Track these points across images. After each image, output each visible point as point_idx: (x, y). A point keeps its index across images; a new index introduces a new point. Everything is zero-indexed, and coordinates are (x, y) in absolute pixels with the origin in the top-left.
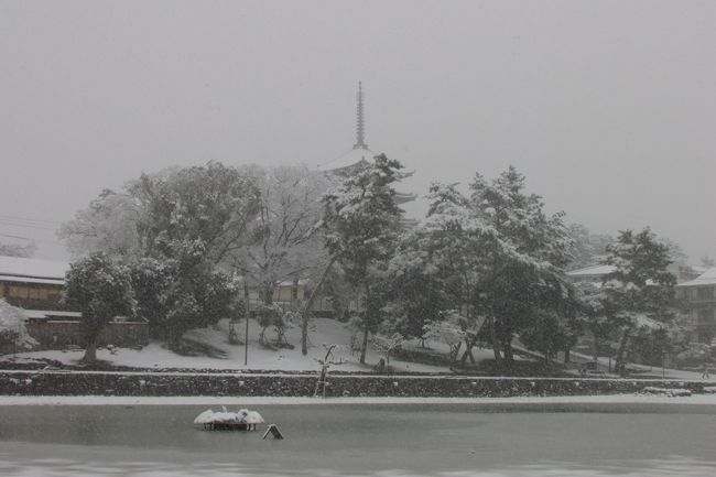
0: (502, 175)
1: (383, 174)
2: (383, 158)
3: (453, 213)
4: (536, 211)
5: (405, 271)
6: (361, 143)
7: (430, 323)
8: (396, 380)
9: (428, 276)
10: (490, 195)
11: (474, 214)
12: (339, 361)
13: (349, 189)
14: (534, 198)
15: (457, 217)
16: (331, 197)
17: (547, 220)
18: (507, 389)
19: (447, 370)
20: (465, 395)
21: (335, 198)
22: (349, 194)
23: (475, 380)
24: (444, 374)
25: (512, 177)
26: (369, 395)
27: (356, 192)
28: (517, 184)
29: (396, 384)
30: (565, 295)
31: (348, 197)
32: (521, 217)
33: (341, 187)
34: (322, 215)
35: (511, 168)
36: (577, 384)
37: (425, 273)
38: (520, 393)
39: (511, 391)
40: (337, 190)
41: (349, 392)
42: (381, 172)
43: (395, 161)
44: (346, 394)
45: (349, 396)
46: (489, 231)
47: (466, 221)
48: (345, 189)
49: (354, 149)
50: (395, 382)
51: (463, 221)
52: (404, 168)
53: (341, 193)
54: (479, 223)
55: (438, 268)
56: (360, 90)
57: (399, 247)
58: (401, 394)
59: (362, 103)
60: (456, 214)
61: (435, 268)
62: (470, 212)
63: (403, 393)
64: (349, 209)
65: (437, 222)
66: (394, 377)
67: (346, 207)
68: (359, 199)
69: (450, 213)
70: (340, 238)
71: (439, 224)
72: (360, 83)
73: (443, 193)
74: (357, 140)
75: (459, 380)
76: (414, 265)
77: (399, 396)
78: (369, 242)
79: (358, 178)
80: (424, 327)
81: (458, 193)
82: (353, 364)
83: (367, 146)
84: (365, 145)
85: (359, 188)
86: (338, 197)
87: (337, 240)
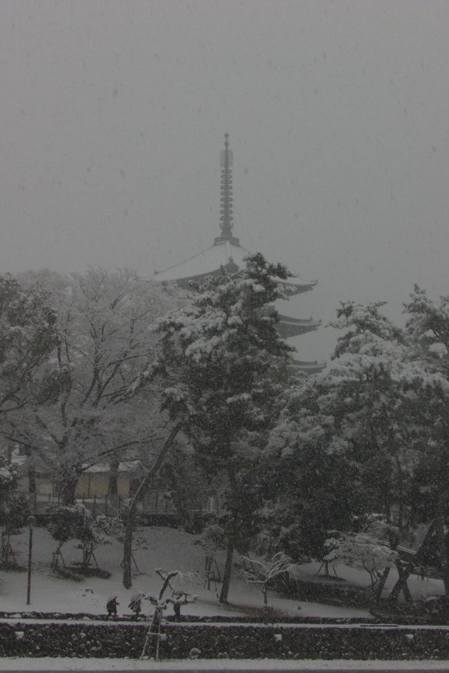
1: (259, 288)
2: (259, 260)
3: (375, 352)
5: (296, 448)
6: (227, 236)
7: (336, 536)
8: (278, 631)
9: (334, 456)
11: (412, 353)
13: (203, 312)
15: (383, 359)
16: (172, 324)
19: (364, 614)
21: (180, 326)
22: (202, 320)
23: (413, 632)
24: (360, 620)
26: (233, 656)
27: (215, 318)
29: (279, 637)
31: (198, 324)
33: (189, 309)
37: (330, 452)
40: (183, 314)
41: (200, 652)
42: (256, 283)
43: (279, 266)
44: (195, 653)
45: (201, 656)
46: (435, 382)
47: (398, 365)
48: (196, 312)
49: (215, 245)
50: (277, 633)
51: (393, 365)
52: (294, 277)
53: (189, 319)
54: (419, 370)
55: (351, 443)
56: (227, 148)
57: (286, 410)
58: (287, 653)
59: (230, 168)
60: (381, 354)
61: (346, 444)
62: (404, 351)
63: (290, 652)
64: (203, 345)
65: (350, 367)
66: (275, 625)
67: (197, 342)
68: (218, 329)
69: (370, 353)
70: (187, 393)
71: (352, 371)
72: (227, 136)
73: (359, 318)
74: (221, 231)
75: (384, 630)
76: (311, 438)
77: (283, 658)
78: (235, 399)
79: (218, 295)
80: (327, 543)
81: (385, 319)
82: (211, 603)
83: (237, 240)
84: (235, 238)
85: (219, 310)
86: (185, 325)
87: (182, 396)
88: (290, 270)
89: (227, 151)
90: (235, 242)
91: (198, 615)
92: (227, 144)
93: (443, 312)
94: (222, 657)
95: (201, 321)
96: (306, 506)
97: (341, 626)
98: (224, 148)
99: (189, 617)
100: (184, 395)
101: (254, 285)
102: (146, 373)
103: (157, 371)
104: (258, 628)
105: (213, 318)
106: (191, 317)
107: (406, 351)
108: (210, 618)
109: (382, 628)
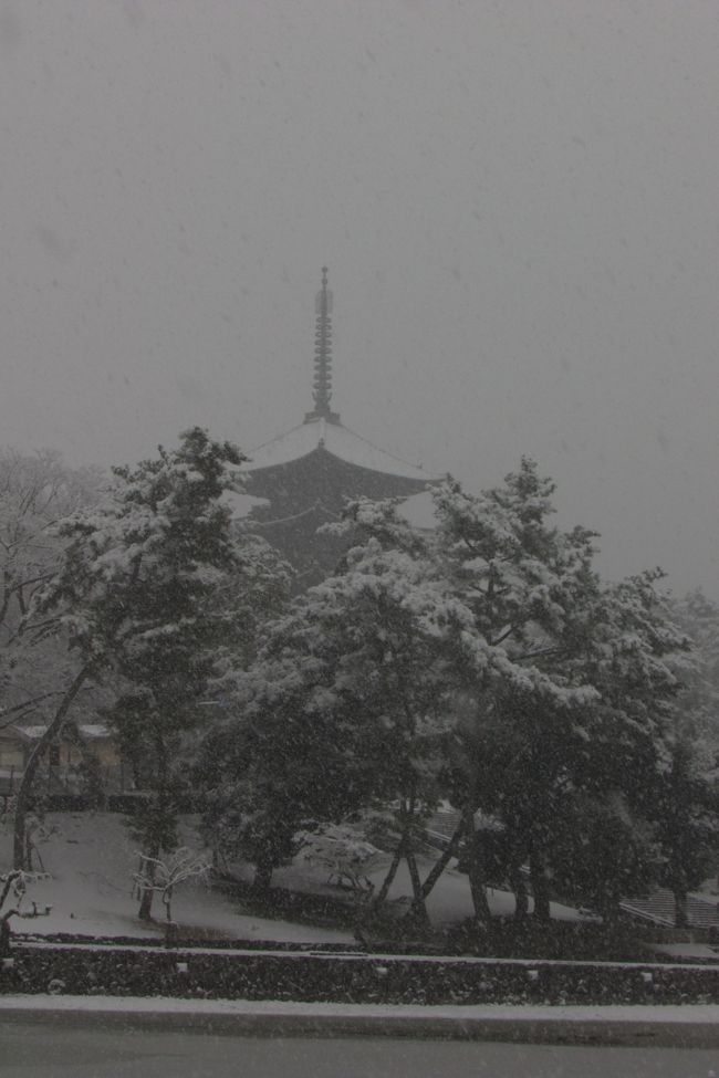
0: (507, 479)
1: (195, 476)
3: (380, 570)
4: (578, 565)
5: (264, 702)
6: (323, 410)
7: (311, 828)
8: (182, 959)
9: (315, 715)
10: (462, 526)
11: (433, 571)
12: (31, 910)
13: (127, 511)
14: (580, 537)
15: (385, 579)
16: (79, 527)
17: (601, 588)
18: (469, 986)
19: (347, 939)
20: (360, 997)
21: (90, 530)
22: (125, 521)
23: (386, 964)
24: (338, 948)
25: (526, 485)
26: (111, 992)
27: (141, 518)
28: (534, 501)
29: (183, 967)
30: (664, 766)
31: (119, 528)
32: (534, 579)
33: (108, 507)
34: (62, 569)
35: (525, 466)
36: (648, 976)
37: (310, 708)
38: (497, 995)
39: (477, 991)
40: (98, 513)
41: (63, 985)
42: (192, 470)
43: (226, 445)
44: (56, 987)
45: (65, 991)
46: (449, 612)
47: (404, 586)
48: (118, 511)
49: (306, 422)
50: (182, 962)
51: (396, 587)
52: (250, 461)
53: (106, 520)
54: (432, 593)
55: (341, 698)
56: (325, 288)
57: (265, 649)
58: (194, 990)
59: (329, 315)
60: (387, 571)
61: (332, 697)
62: (421, 568)
63: (199, 989)
64: (119, 557)
65: (338, 590)
66: (182, 951)
67: (111, 551)
68: (139, 533)
69: (371, 570)
70: (93, 623)
71: (340, 595)
72: (325, 270)
73: (365, 521)
74: (314, 403)
75: (343, 961)
76: (284, 690)
77: (187, 997)
78: (157, 633)
79: (149, 486)
80: (296, 839)
81: (405, 522)
82: (123, 919)
83: (337, 416)
84: (334, 414)
85: (146, 507)
86: (98, 528)
87: (86, 628)
88: (243, 451)
89: (324, 292)
90: (334, 419)
91: (92, 935)
92: (325, 282)
93: (473, 513)
94: (95, 993)
95: (123, 523)
96: (279, 785)
97: (280, 954)
98: (321, 287)
99: (80, 936)
100: (90, 626)
101: (188, 472)
102: (44, 596)
103: (59, 592)
104: (152, 954)
105: (135, 519)
106: (110, 517)
107: (425, 568)
108: (111, 939)
109: (341, 958)
